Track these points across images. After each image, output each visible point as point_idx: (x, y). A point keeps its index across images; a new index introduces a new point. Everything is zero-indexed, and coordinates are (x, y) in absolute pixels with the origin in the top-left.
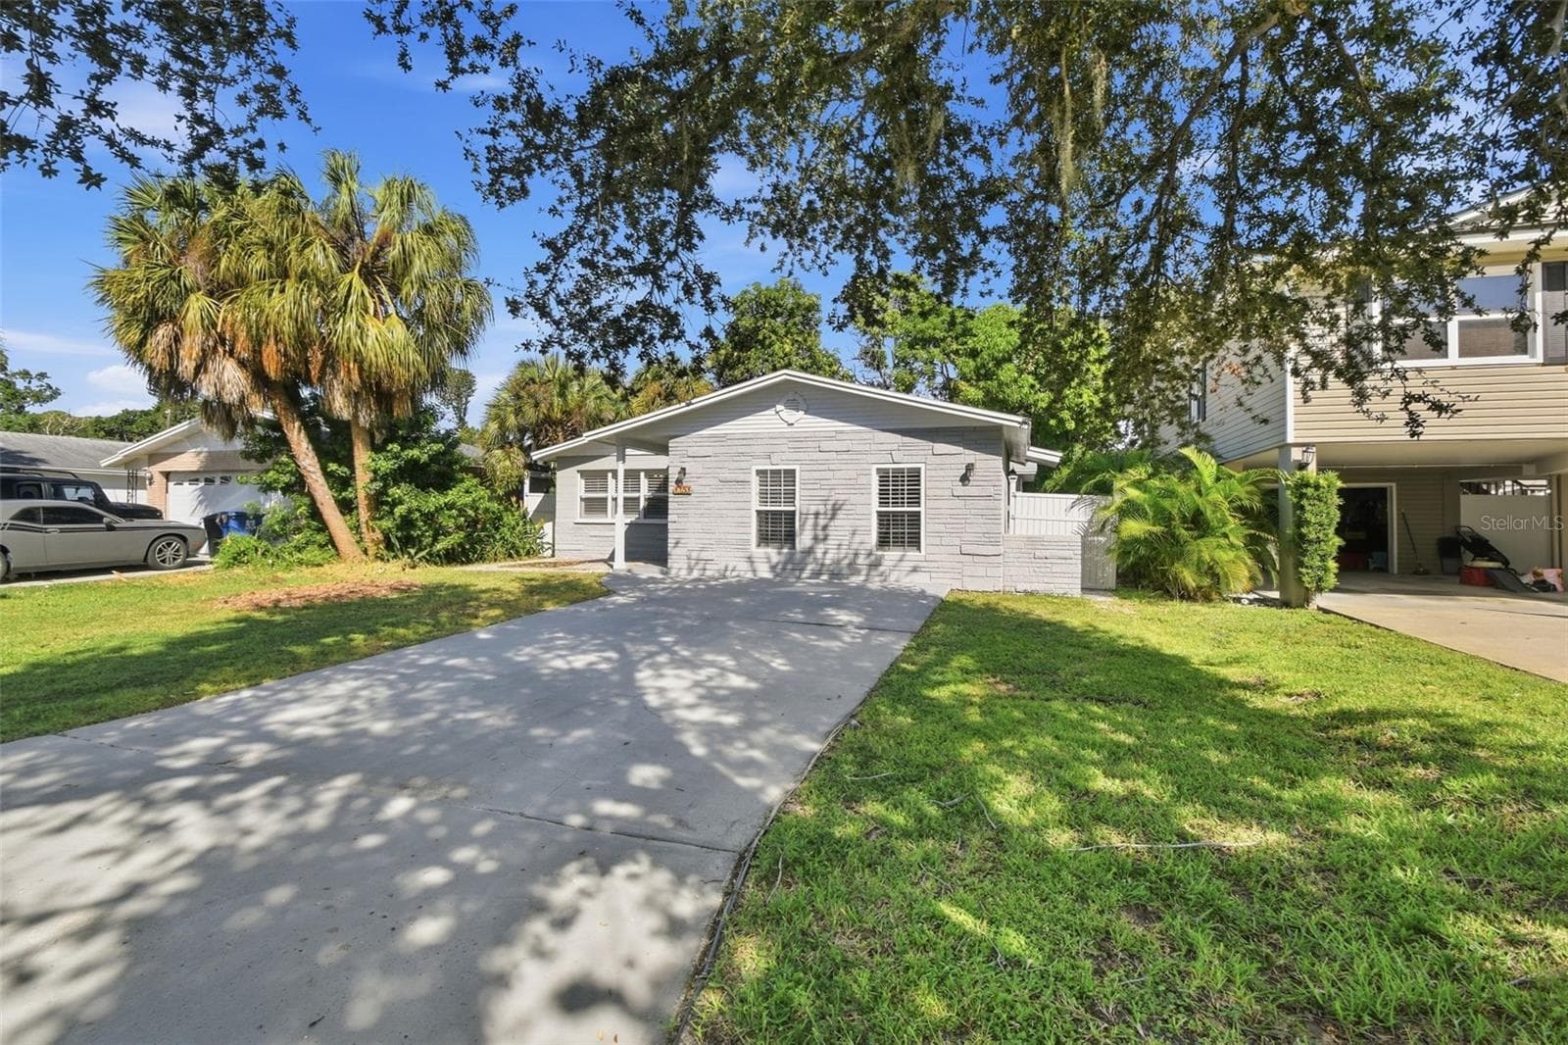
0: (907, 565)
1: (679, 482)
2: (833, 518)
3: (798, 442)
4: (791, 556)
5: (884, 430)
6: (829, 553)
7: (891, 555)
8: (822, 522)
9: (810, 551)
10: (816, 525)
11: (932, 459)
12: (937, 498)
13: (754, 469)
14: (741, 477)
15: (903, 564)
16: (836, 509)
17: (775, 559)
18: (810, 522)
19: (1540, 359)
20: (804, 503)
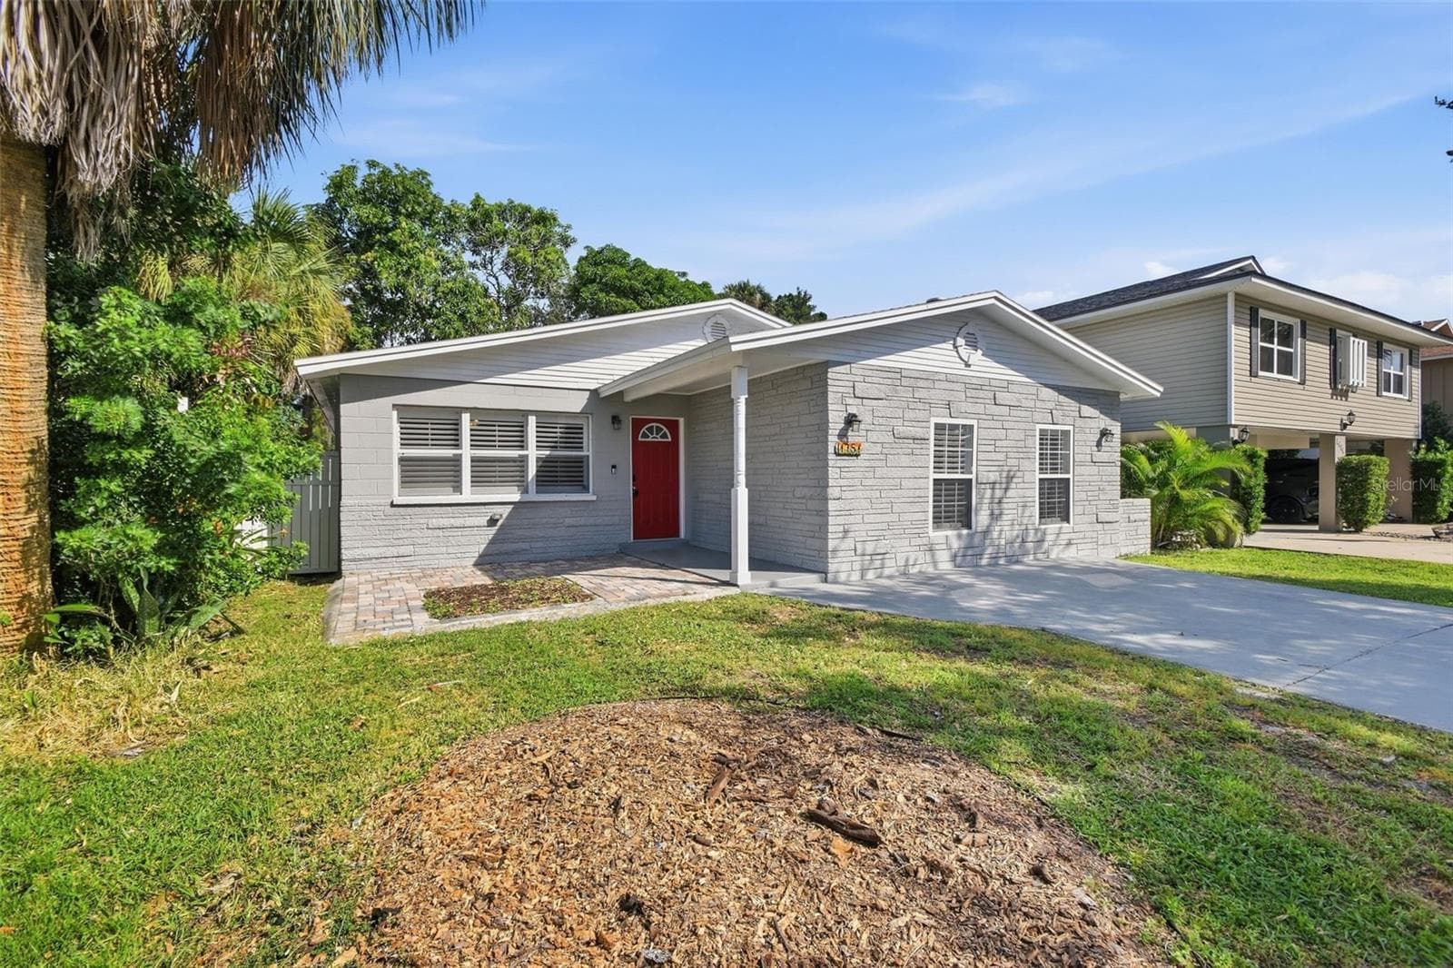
0: (1064, 538)
1: (843, 435)
2: (1006, 489)
3: (975, 388)
4: (971, 536)
5: (1046, 386)
6: (1004, 532)
7: (1052, 527)
8: (998, 493)
9: (986, 532)
10: (992, 498)
11: (1079, 422)
12: (1082, 464)
13: (934, 420)
14: (919, 432)
15: (1062, 536)
16: (1010, 479)
17: (956, 544)
18: (988, 493)
19: (1298, 380)
20: (982, 470)
